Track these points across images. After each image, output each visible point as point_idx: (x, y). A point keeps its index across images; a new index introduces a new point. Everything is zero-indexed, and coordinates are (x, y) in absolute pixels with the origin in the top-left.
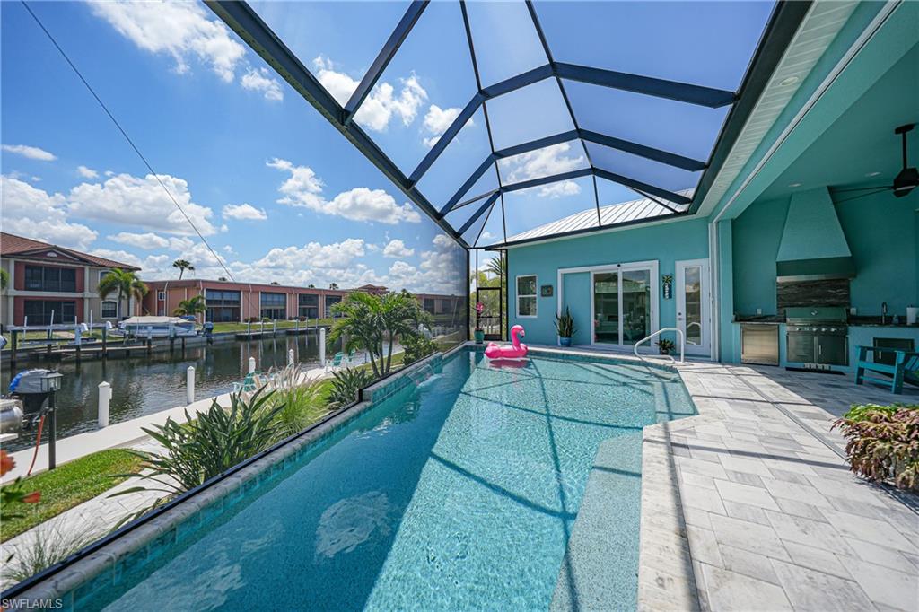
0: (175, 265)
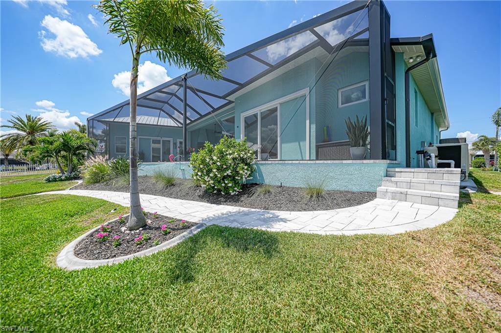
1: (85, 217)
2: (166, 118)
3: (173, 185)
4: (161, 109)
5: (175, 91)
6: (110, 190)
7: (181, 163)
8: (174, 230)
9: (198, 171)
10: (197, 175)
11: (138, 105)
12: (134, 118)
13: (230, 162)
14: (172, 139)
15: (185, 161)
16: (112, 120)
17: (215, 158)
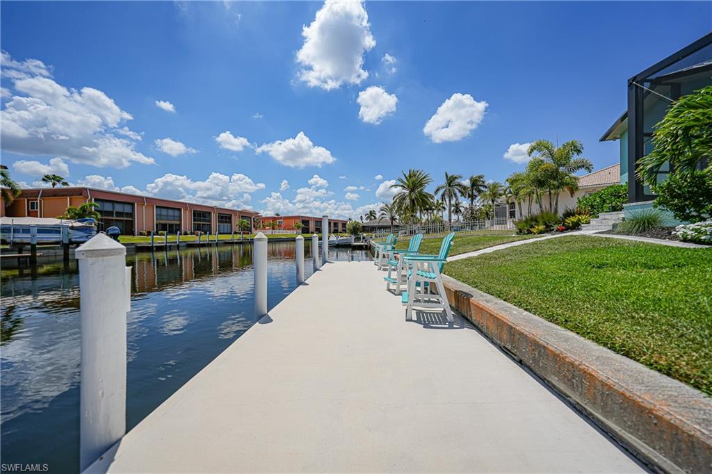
0: (44, 180)
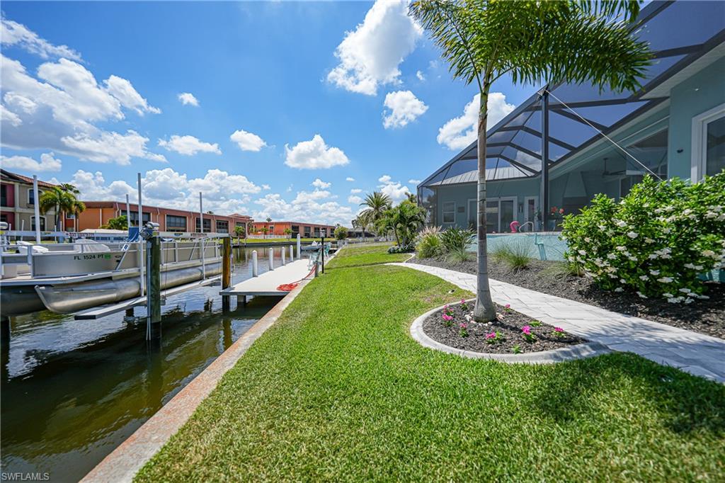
1: (423, 294)
2: (509, 166)
3: (525, 268)
4: (499, 156)
5: (523, 122)
6: (442, 266)
7: (538, 233)
8: (542, 338)
9: (580, 248)
10: (577, 254)
11: (488, 157)
12: (482, 174)
13: (667, 230)
14: (516, 197)
15: (546, 230)
16: (439, 183)
17: (621, 223)
